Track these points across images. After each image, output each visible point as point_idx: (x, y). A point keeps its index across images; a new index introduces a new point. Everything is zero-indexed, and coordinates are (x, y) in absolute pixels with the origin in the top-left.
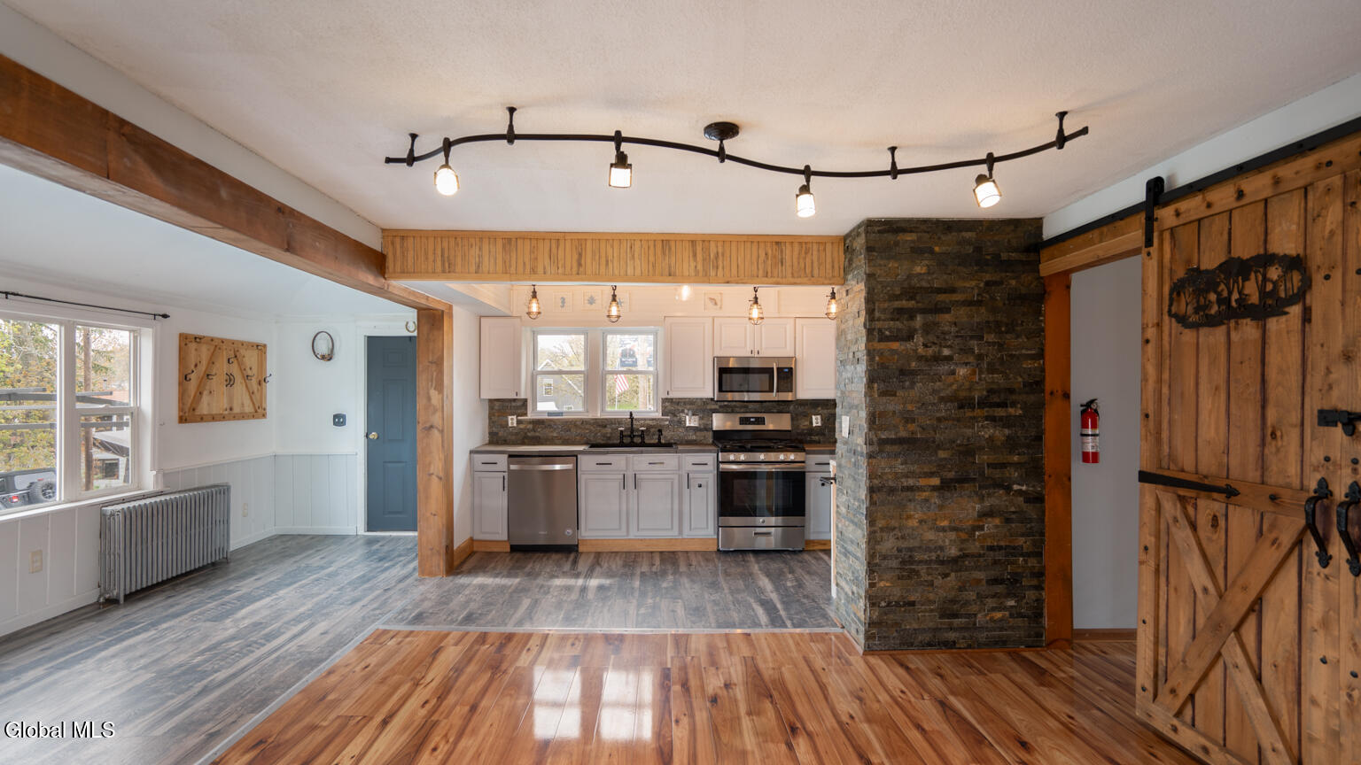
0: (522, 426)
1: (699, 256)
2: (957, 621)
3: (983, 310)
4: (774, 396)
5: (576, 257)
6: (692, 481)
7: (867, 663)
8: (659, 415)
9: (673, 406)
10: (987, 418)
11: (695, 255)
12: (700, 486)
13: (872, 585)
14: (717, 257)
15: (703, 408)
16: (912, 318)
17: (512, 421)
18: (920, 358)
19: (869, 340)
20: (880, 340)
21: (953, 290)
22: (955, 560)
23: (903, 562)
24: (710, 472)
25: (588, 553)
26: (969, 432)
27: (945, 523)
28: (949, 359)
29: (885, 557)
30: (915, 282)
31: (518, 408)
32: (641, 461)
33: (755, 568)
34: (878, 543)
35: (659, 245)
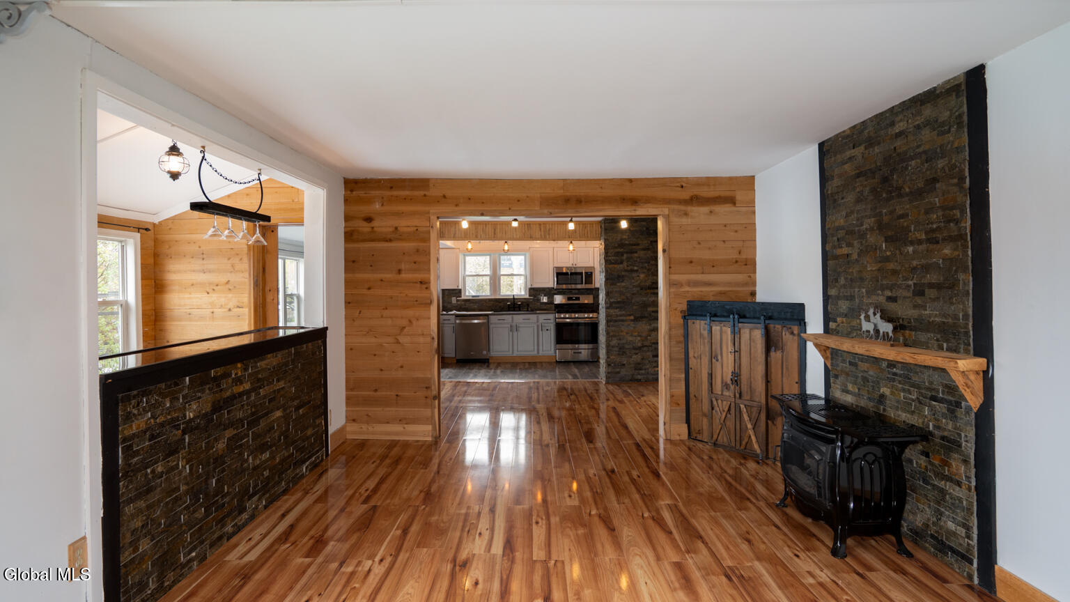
0: (459, 303)
1: (542, 230)
2: (641, 371)
3: (649, 252)
4: (583, 286)
5: (493, 231)
6: (543, 328)
7: (607, 388)
8: (527, 296)
9: (535, 292)
10: (651, 293)
11: (540, 229)
12: (547, 330)
13: (608, 358)
14: (549, 230)
15: (550, 292)
16: (622, 255)
17: (454, 300)
18: (626, 271)
19: (606, 264)
20: (610, 264)
21: (638, 245)
22: (640, 348)
23: (620, 349)
24: (551, 323)
25: (494, 363)
26: (644, 299)
27: (636, 334)
28: (637, 271)
29: (613, 347)
30: (623, 241)
31: (456, 293)
32: (519, 318)
33: (573, 367)
34: (610, 341)
35: (526, 226)
